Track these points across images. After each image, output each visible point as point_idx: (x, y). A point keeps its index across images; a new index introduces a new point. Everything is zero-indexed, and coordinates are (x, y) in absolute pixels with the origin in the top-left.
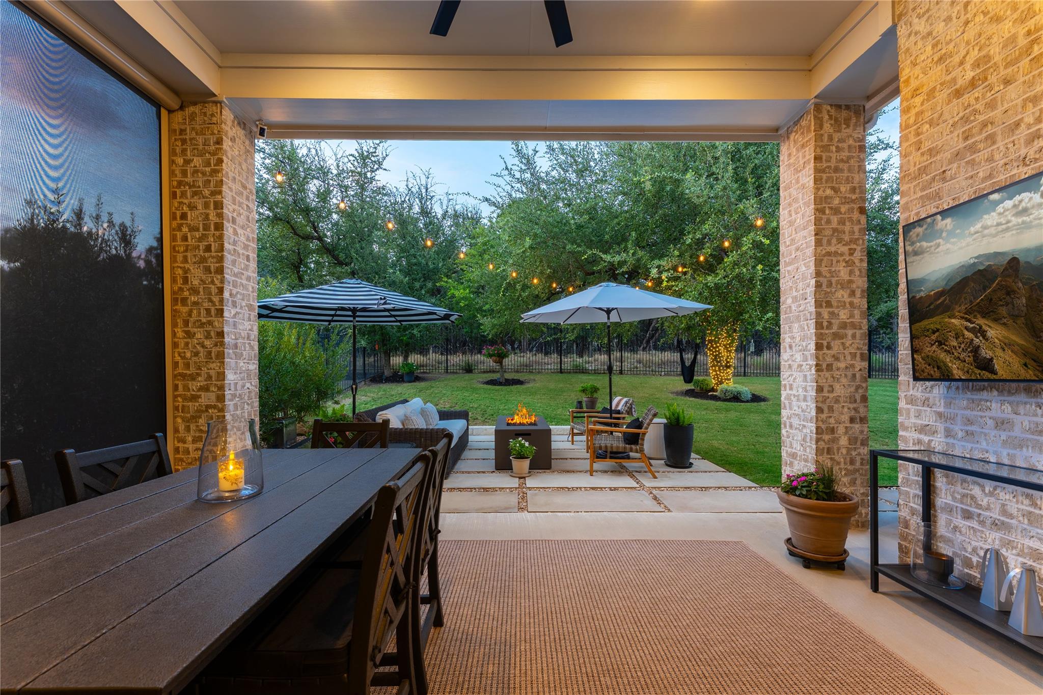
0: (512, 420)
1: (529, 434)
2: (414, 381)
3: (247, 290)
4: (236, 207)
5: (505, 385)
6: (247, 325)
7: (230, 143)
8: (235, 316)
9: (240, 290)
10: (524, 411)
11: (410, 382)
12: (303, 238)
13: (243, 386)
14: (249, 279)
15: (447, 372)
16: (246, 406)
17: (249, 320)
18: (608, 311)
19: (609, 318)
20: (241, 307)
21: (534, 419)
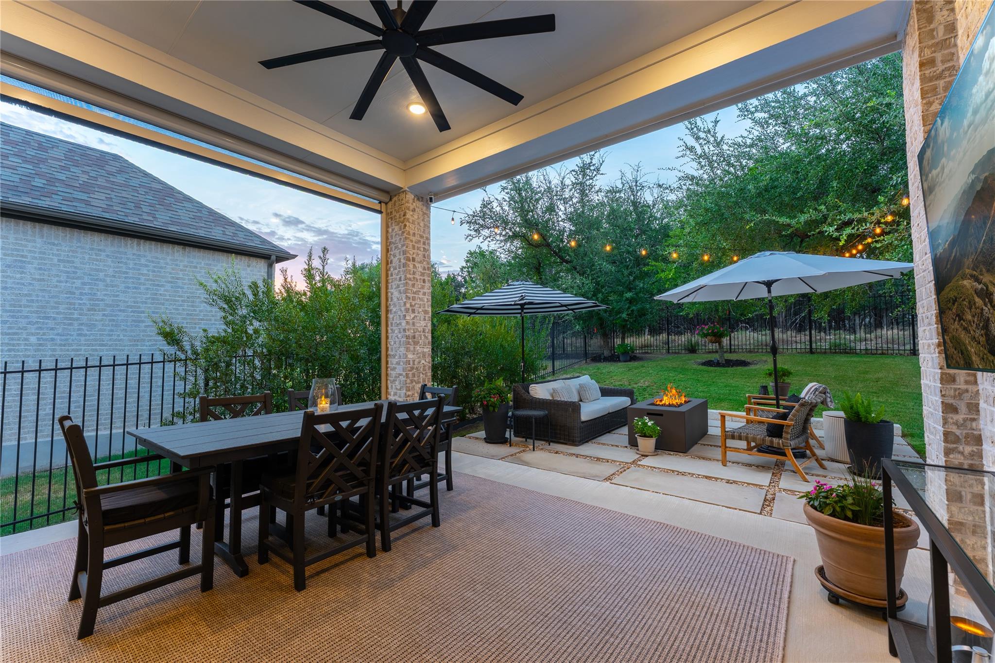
0: (661, 401)
1: (662, 415)
2: (630, 361)
3: (423, 301)
4: (415, 251)
5: (724, 366)
6: (423, 323)
7: (411, 213)
8: (413, 318)
9: (418, 302)
10: (674, 391)
11: (625, 361)
12: (536, 247)
13: (419, 362)
14: (424, 294)
15: (669, 352)
16: (421, 375)
17: (425, 319)
18: (769, 284)
19: (769, 291)
20: (419, 313)
21: (684, 399)
